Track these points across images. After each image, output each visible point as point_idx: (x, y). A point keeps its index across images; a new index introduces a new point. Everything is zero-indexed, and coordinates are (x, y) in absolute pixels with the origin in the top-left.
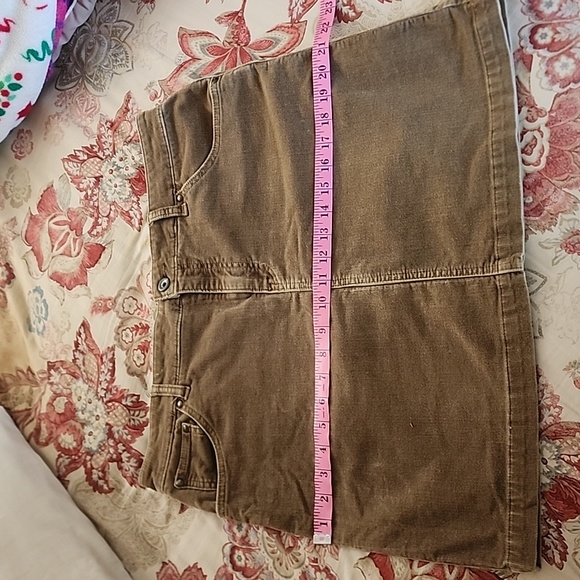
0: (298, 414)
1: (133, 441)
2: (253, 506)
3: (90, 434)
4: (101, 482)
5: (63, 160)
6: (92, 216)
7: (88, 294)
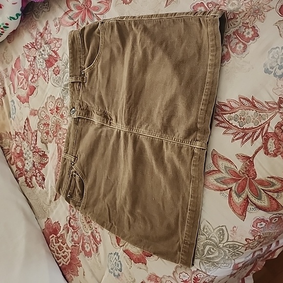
0: (114, 181)
1: (41, 169)
2: (92, 213)
3: (27, 164)
4: (30, 183)
5: (24, 47)
6: (32, 74)
7: (29, 107)
